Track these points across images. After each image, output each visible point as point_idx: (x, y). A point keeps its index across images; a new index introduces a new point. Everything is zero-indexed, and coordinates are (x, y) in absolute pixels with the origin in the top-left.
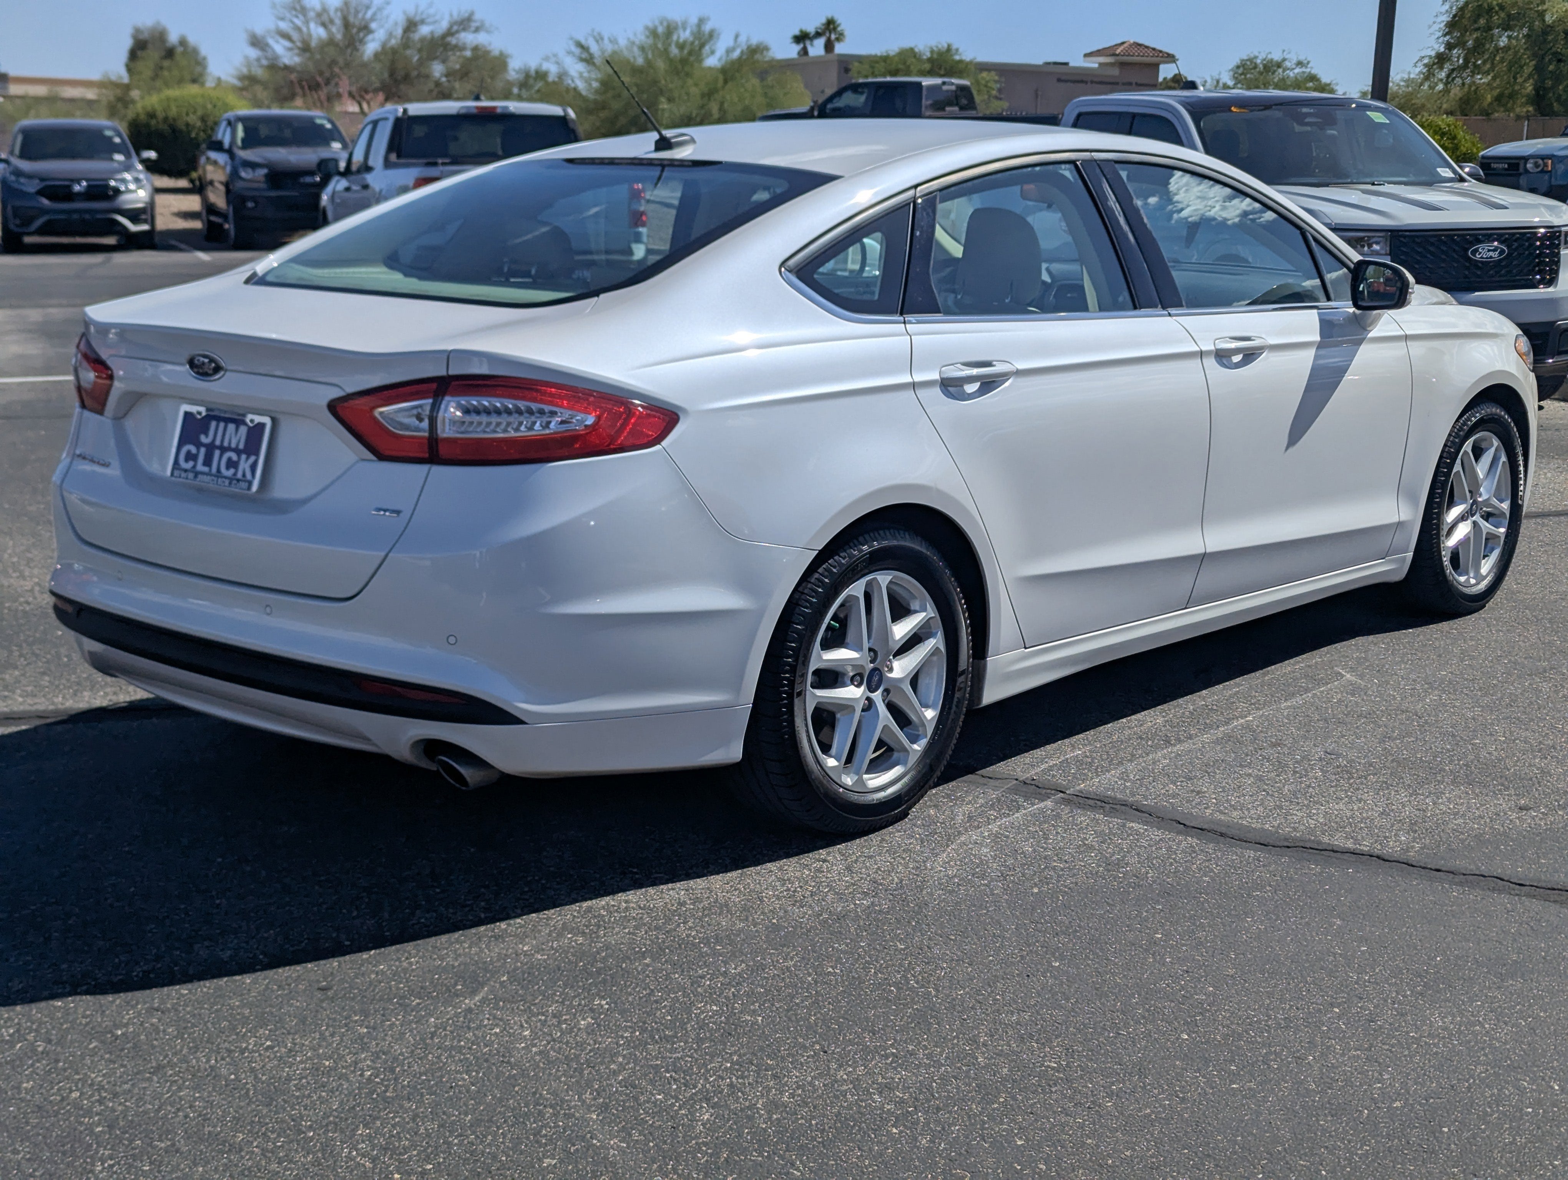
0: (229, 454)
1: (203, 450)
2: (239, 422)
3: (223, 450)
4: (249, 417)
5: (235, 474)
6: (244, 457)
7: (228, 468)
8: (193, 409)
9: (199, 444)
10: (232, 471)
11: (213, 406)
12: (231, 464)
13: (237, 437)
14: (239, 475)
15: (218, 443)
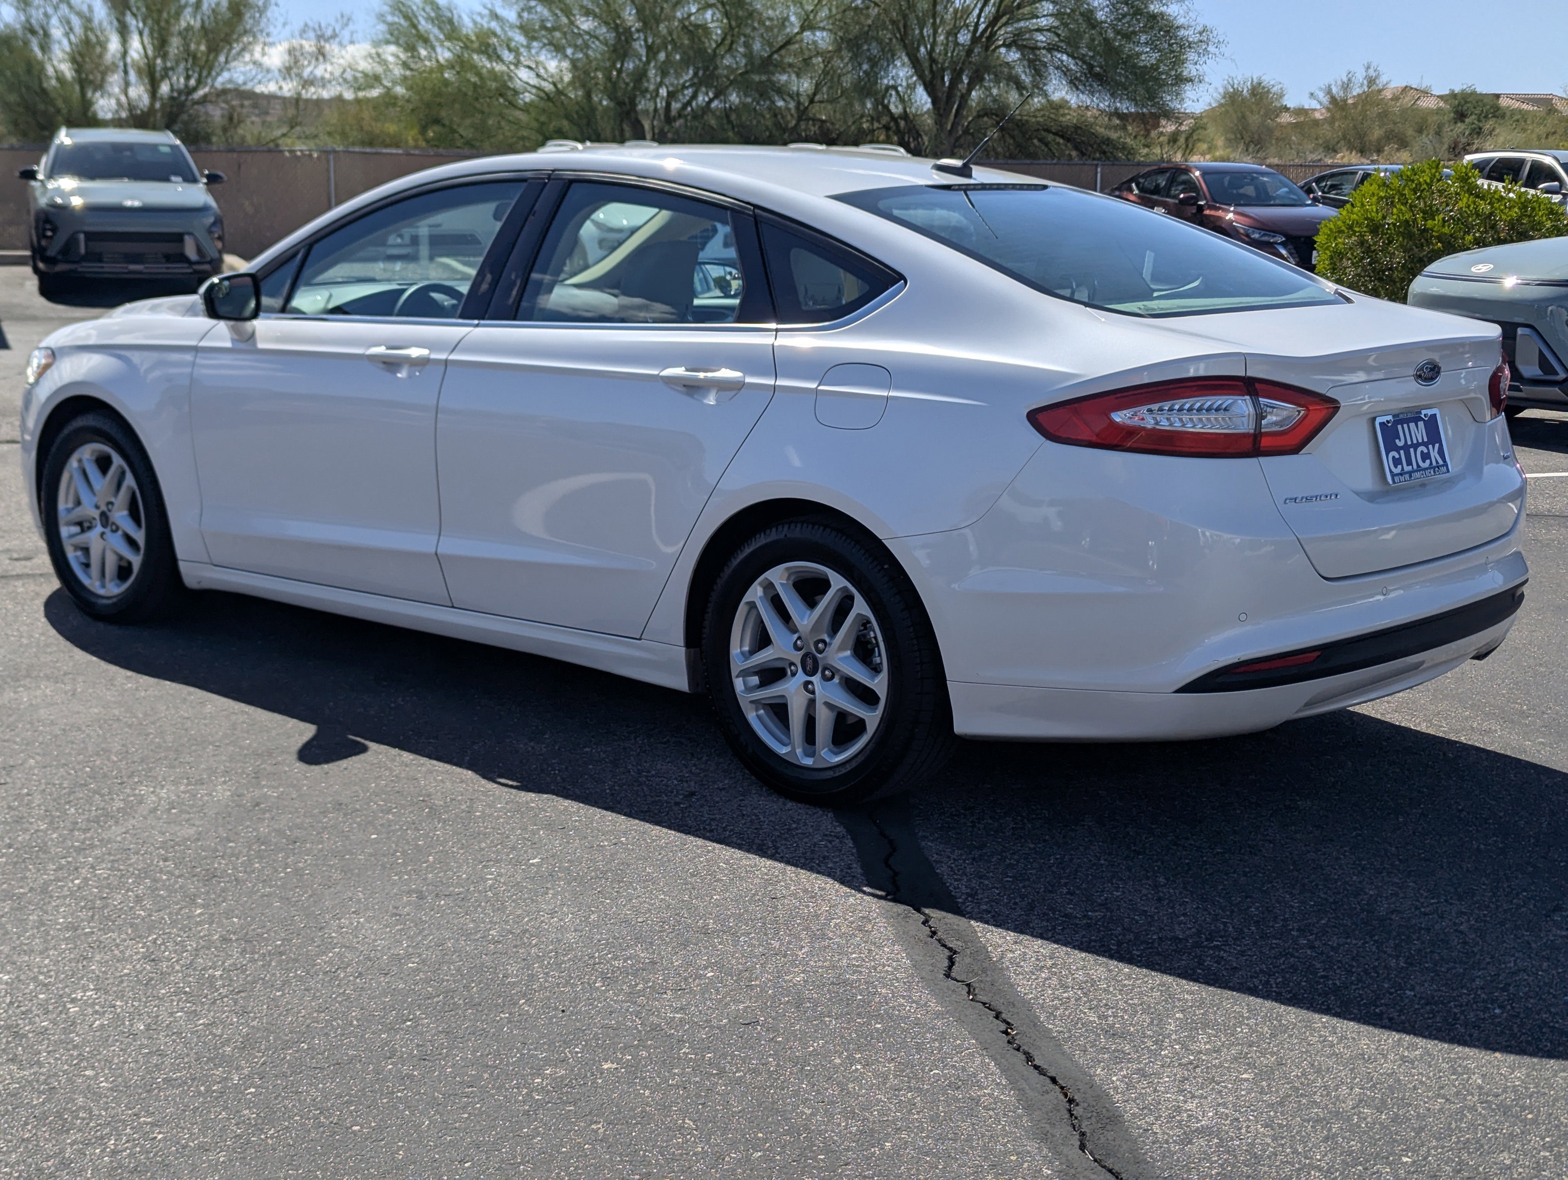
0: (1421, 448)
1: (1402, 452)
2: (1416, 419)
3: (1416, 446)
4: (1424, 412)
5: (1431, 463)
6: (1430, 447)
7: (1424, 462)
8: (1384, 419)
9: (1397, 449)
10: (1428, 461)
11: (1396, 412)
12: (1425, 456)
13: (1419, 432)
14: (1434, 463)
15: (1409, 443)
